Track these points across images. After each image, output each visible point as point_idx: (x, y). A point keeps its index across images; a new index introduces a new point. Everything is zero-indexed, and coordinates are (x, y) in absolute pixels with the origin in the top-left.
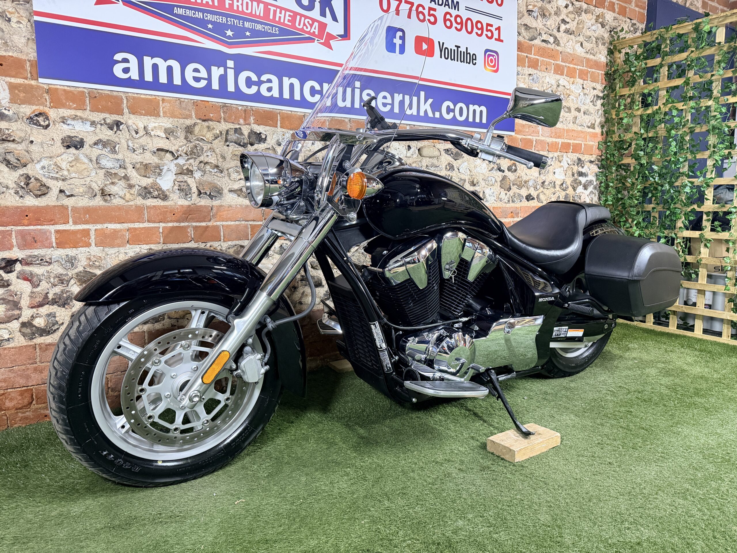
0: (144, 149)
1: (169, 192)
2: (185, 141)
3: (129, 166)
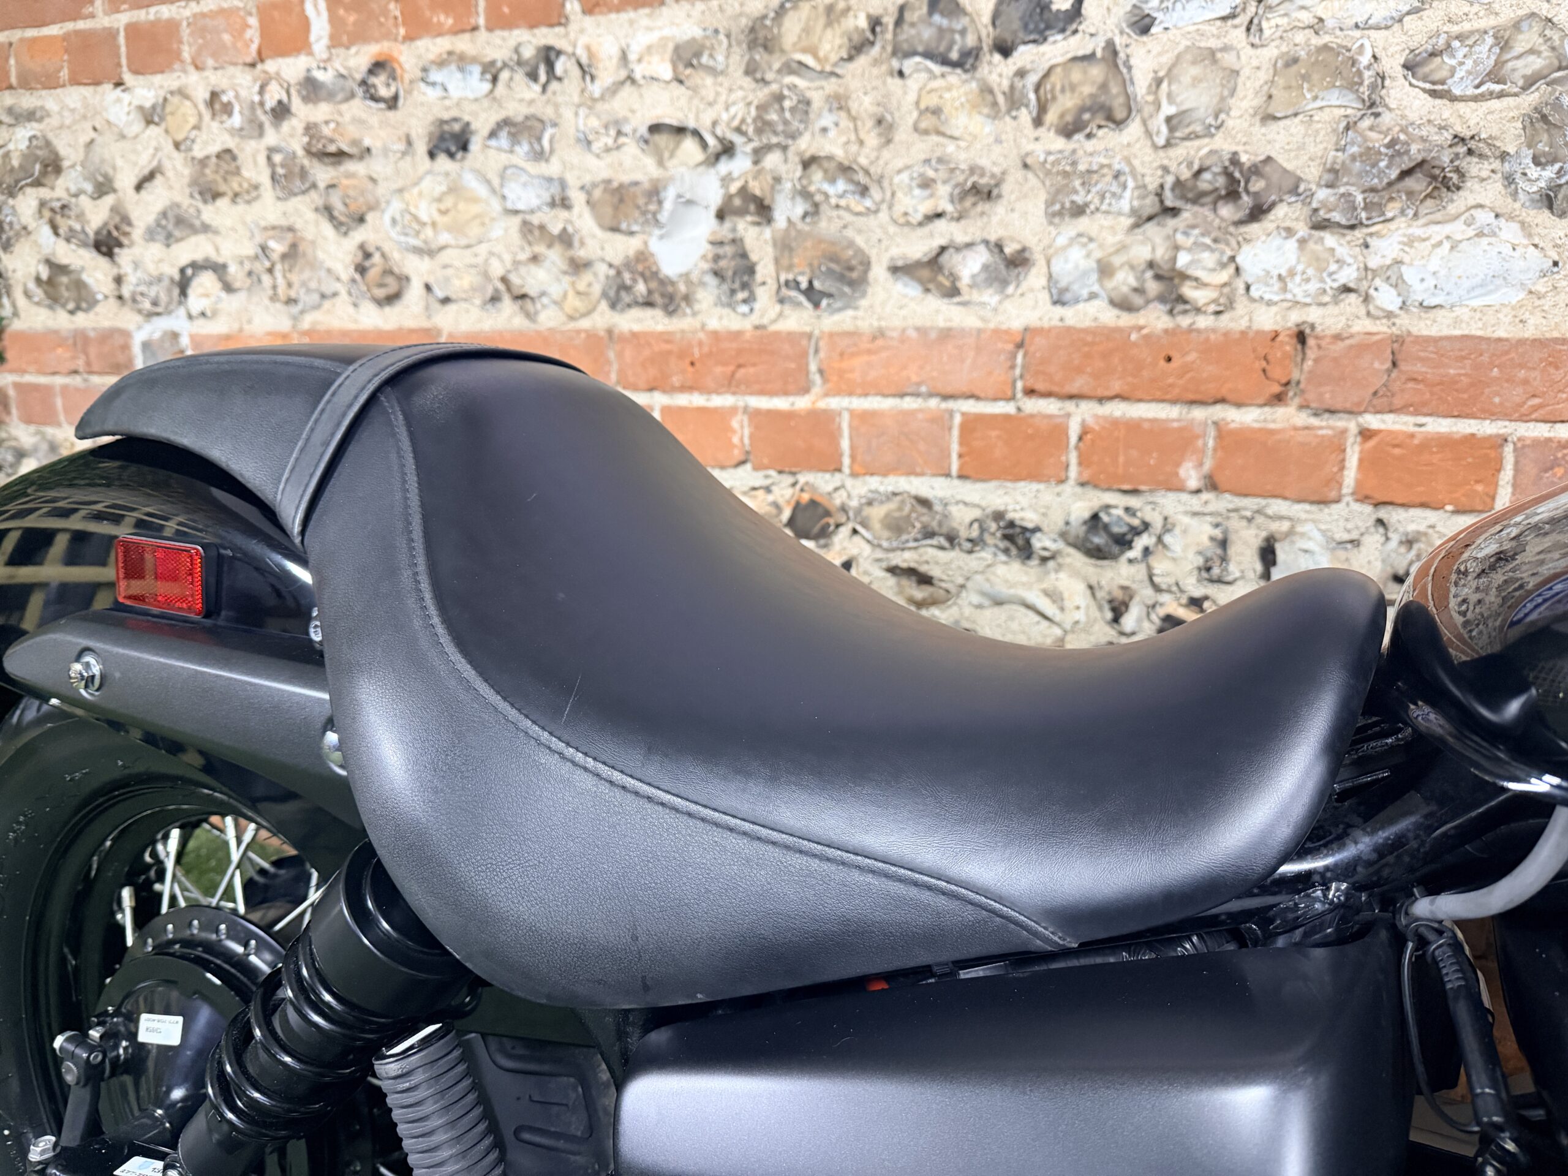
0: (619, 133)
1: (689, 282)
2: (747, 82)
3: (578, 198)
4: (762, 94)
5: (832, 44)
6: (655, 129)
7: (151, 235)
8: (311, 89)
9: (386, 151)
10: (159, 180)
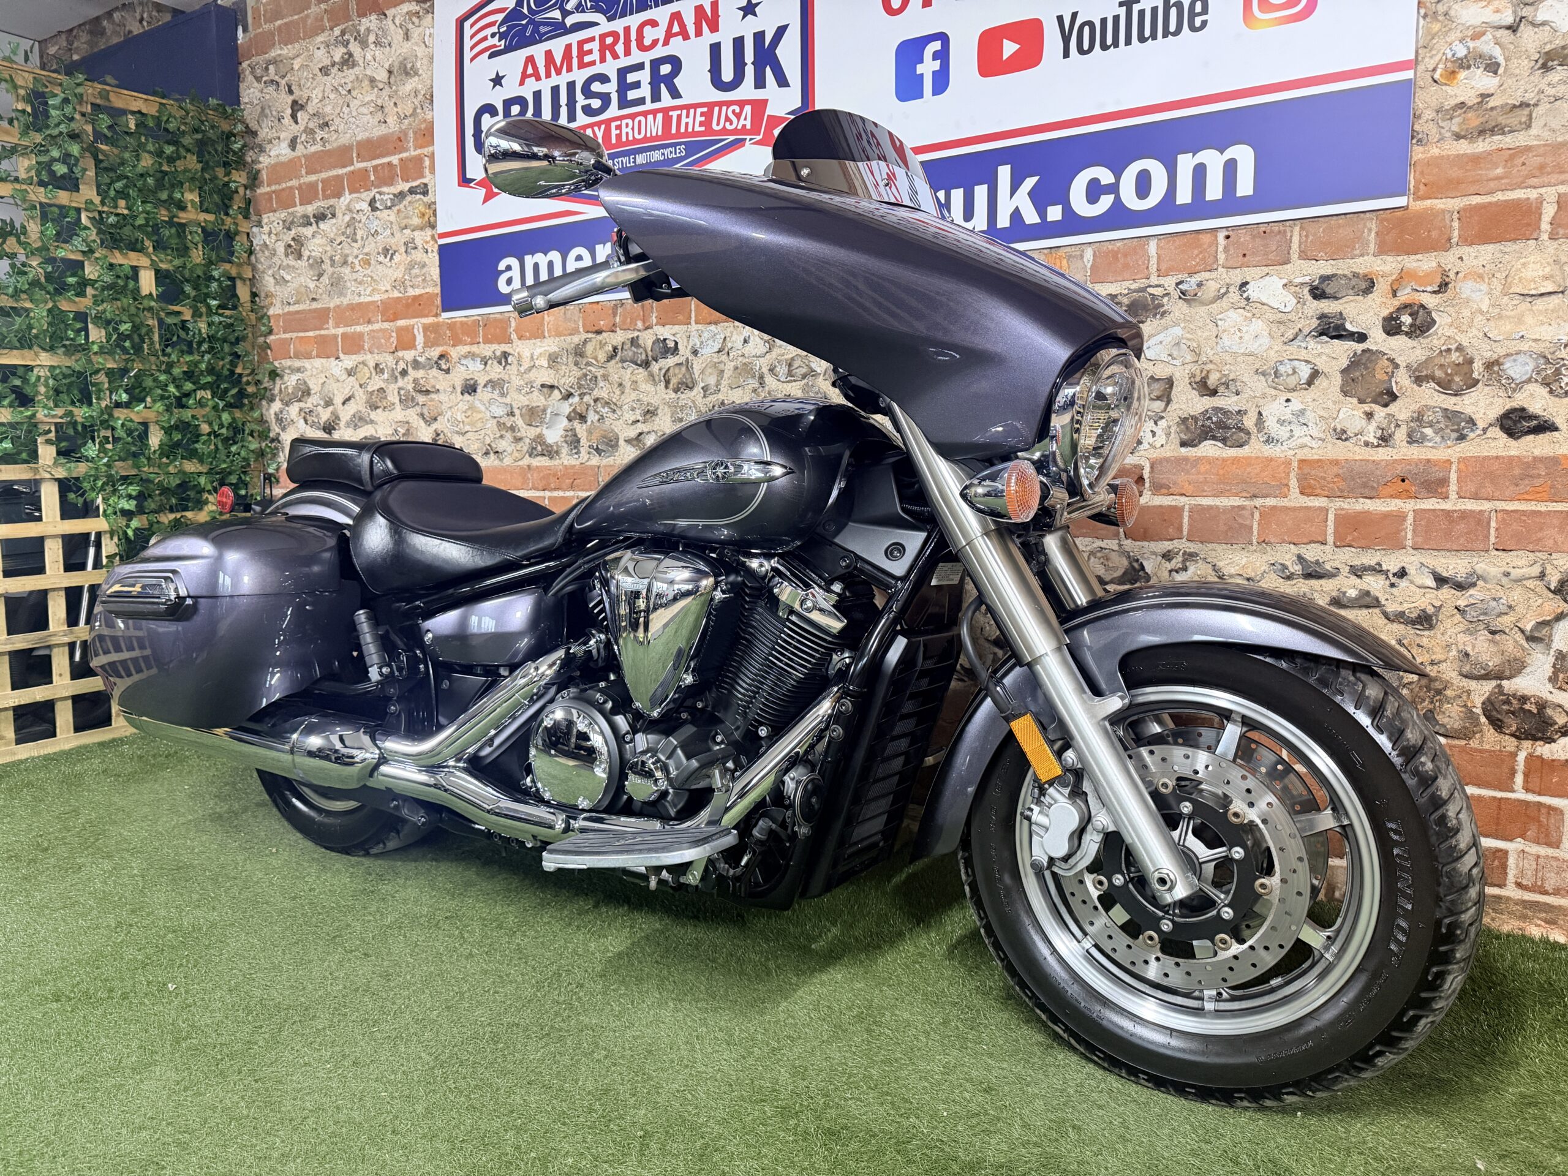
0: (531, 387)
1: (558, 446)
2: (575, 368)
3: (517, 412)
4: (579, 374)
5: (602, 356)
6: (543, 386)
7: (348, 425)
8: (416, 365)
9: (445, 391)
10: (353, 400)
